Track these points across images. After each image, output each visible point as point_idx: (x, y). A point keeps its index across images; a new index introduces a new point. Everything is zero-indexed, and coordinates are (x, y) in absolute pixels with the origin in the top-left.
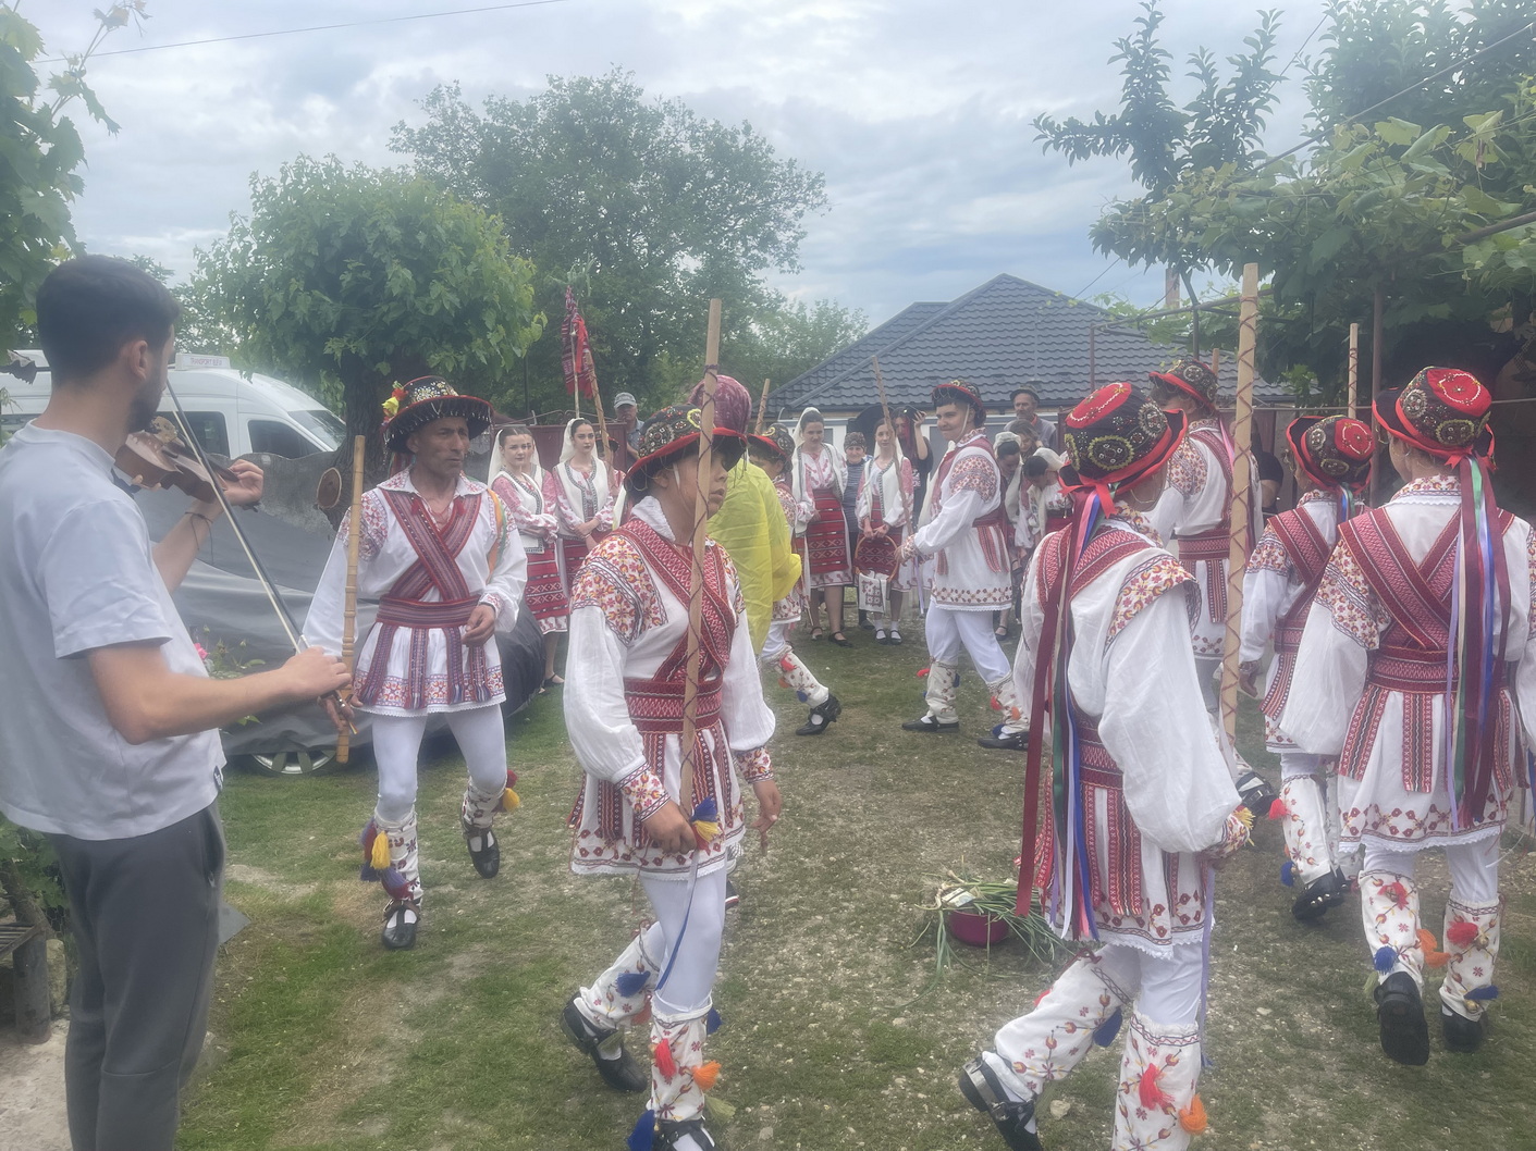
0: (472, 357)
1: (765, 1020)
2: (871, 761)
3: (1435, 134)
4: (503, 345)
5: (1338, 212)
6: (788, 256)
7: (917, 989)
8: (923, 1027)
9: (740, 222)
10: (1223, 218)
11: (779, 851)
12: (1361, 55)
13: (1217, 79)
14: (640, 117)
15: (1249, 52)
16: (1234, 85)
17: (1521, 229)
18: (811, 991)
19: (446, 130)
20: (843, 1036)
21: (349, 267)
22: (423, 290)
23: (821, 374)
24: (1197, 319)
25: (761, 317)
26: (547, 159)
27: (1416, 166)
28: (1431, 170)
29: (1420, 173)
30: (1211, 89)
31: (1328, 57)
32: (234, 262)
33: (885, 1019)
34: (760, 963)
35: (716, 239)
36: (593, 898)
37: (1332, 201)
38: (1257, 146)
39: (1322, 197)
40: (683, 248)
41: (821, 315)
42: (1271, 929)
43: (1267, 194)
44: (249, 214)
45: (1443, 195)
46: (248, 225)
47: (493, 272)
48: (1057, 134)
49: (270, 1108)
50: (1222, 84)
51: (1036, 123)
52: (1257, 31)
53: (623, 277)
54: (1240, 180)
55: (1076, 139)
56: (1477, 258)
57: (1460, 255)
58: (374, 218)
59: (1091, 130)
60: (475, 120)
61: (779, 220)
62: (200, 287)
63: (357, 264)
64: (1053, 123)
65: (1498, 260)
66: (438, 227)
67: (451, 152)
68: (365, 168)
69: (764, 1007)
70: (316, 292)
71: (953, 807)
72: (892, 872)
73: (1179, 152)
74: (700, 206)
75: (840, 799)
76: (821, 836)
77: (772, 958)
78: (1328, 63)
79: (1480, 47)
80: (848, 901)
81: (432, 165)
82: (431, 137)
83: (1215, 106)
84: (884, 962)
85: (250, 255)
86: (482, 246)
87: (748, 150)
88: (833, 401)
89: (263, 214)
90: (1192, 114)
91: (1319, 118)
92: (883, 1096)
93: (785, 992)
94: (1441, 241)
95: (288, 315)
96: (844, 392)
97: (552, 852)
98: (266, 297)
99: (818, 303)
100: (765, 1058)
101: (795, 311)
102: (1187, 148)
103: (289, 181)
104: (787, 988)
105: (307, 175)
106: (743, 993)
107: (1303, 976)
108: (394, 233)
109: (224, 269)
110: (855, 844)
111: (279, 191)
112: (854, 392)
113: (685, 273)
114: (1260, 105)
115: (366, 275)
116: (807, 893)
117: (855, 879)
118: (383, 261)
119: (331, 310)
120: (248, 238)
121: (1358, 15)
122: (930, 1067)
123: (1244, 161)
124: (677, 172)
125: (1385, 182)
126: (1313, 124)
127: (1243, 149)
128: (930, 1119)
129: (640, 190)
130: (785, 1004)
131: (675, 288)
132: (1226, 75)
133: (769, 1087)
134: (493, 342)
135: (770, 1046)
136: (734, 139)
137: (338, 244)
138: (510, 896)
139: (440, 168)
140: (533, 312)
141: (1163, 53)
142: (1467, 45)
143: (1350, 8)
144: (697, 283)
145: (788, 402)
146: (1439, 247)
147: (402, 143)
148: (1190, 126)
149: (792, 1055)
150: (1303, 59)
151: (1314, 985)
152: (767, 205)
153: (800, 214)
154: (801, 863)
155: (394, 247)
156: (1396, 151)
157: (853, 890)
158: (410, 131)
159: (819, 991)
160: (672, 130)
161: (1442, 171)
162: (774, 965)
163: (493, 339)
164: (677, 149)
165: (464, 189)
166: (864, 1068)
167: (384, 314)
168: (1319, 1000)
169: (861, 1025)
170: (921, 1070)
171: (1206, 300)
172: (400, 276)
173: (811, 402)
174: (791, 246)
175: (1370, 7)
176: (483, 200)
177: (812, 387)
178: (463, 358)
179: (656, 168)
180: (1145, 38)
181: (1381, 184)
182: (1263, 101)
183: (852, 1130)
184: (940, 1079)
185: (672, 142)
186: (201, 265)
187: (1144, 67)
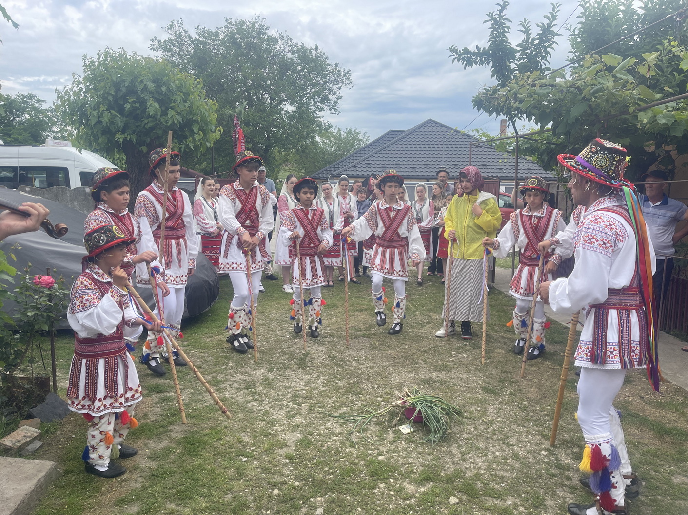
0: (187, 146)
1: (319, 457)
2: (369, 336)
3: (629, 62)
4: (202, 141)
5: (583, 95)
6: (334, 107)
7: (390, 442)
8: (392, 460)
9: (313, 90)
10: (531, 96)
11: (327, 377)
12: (594, 26)
13: (531, 33)
14: (268, 40)
15: (546, 22)
16: (538, 36)
17: (663, 106)
18: (341, 443)
19: (177, 41)
20: (355, 464)
21: (129, 101)
22: (164, 113)
23: (347, 160)
24: (518, 141)
25: (320, 134)
26: (224, 57)
27: (619, 76)
28: (626, 78)
29: (621, 79)
30: (528, 38)
31: (580, 26)
32: (74, 96)
33: (375, 456)
34: (318, 430)
35: (301, 97)
36: (240, 399)
37: (580, 90)
38: (547, 65)
39: (576, 88)
40: (286, 101)
41: (348, 134)
42: (546, 415)
43: (553, 86)
44: (82, 75)
45: (630, 89)
46: (81, 79)
47: (198, 107)
48: (459, 55)
49: (83, 499)
50: (533, 36)
51: (450, 49)
52: (550, 13)
53: (258, 113)
54: (540, 79)
55: (468, 58)
56: (644, 118)
57: (637, 116)
58: (142, 78)
59: (474, 54)
60: (190, 37)
61: (330, 90)
62: (57, 107)
63: (133, 100)
64: (457, 50)
65: (654, 120)
66: (172, 84)
67: (179, 51)
68: (137, 55)
69: (319, 451)
70: (113, 112)
71: (406, 358)
72: (378, 387)
73: (513, 66)
74: (294, 82)
75: (354, 354)
76: (346, 370)
77: (323, 427)
78: (580, 28)
79: (647, 25)
80: (358, 401)
81: (170, 57)
82: (169, 44)
83: (530, 46)
84: (375, 429)
85: (82, 93)
86: (193, 94)
87: (317, 58)
88: (353, 173)
89: (88, 74)
90: (519, 48)
91: (575, 53)
92: (374, 493)
93: (329, 444)
94: (628, 110)
95: (99, 122)
96: (358, 169)
97: (220, 377)
98: (89, 113)
99: (347, 129)
100: (319, 476)
101: (336, 131)
102: (516, 64)
103: (101, 59)
104: (330, 442)
105: (110, 56)
106: (310, 444)
107: (561, 437)
108: (151, 86)
109: (69, 100)
110: (361, 375)
111: (96, 64)
112: (362, 169)
113: (287, 112)
114: (550, 46)
115: (137, 105)
116: (339, 397)
117: (361, 391)
118: (146, 98)
119: (120, 121)
120: (81, 86)
121: (594, 8)
122: (396, 479)
123: (542, 71)
124: (285, 66)
125: (604, 82)
126: (571, 56)
127: (541, 66)
128: (395, 504)
129: (267, 73)
130: (329, 449)
131: (282, 119)
132: (535, 32)
133: (321, 489)
134: (197, 140)
135: (322, 469)
136: (311, 52)
137: (124, 90)
138: (201, 397)
139: (174, 59)
140: (216, 127)
141: (507, 20)
142: (641, 23)
143: (590, 4)
144: (292, 117)
145: (332, 172)
146: (627, 113)
147: (155, 46)
148: (518, 55)
149: (332, 473)
150: (569, 26)
151: (566, 441)
152: (325, 83)
153: (340, 88)
154: (337, 383)
155: (151, 92)
156: (610, 69)
157: (360, 396)
158: (160, 41)
159: (345, 443)
160: (282, 46)
161: (630, 78)
162: (324, 431)
163: (197, 138)
164: (285, 55)
165: (184, 69)
166: (365, 479)
167: (146, 124)
168: (568, 448)
169: (364, 460)
170: (391, 481)
171: (522, 133)
172: (153, 106)
173: (343, 173)
174: (335, 102)
175: (599, 4)
176: (194, 74)
177: (343, 166)
178: (183, 146)
179: (275, 64)
180: (500, 13)
181: (603, 83)
182: (551, 44)
183: (360, 509)
184: (400, 484)
185: (282, 52)
186: (58, 97)
187: (499, 26)
